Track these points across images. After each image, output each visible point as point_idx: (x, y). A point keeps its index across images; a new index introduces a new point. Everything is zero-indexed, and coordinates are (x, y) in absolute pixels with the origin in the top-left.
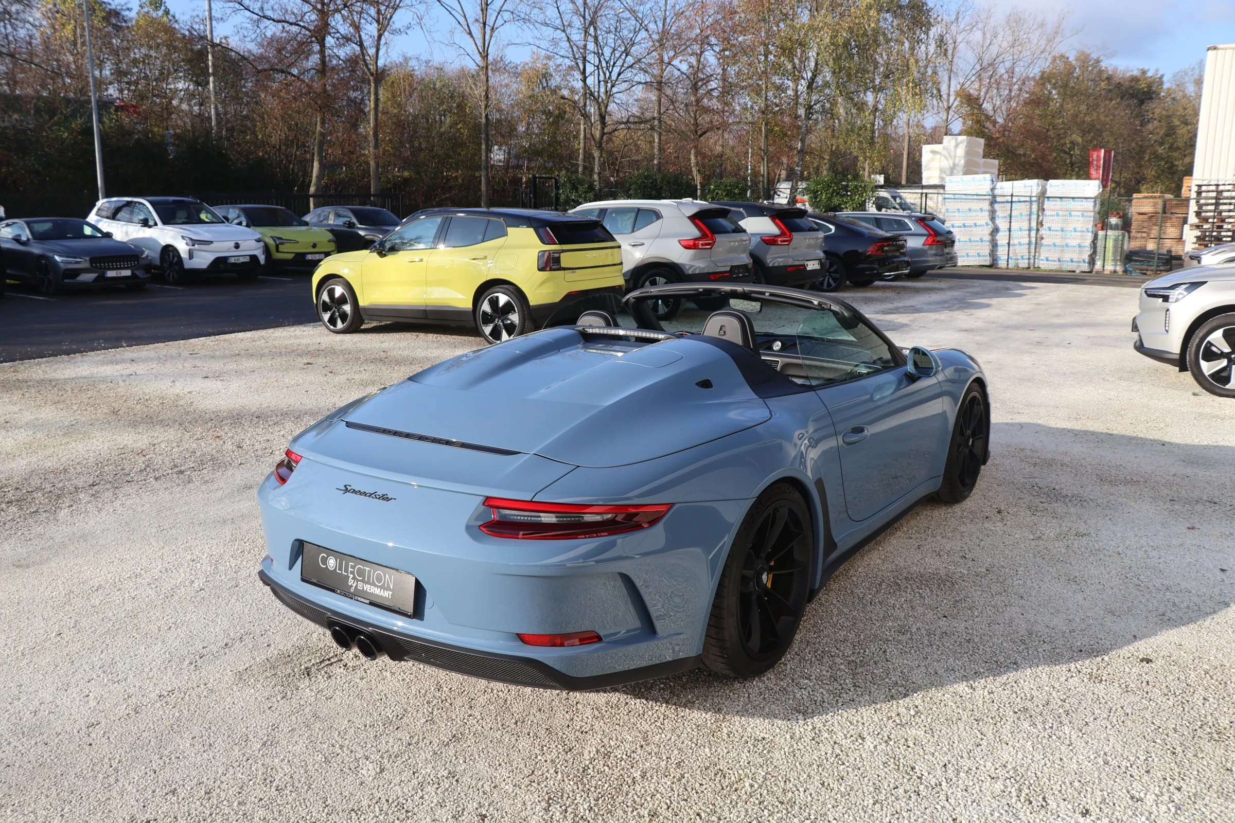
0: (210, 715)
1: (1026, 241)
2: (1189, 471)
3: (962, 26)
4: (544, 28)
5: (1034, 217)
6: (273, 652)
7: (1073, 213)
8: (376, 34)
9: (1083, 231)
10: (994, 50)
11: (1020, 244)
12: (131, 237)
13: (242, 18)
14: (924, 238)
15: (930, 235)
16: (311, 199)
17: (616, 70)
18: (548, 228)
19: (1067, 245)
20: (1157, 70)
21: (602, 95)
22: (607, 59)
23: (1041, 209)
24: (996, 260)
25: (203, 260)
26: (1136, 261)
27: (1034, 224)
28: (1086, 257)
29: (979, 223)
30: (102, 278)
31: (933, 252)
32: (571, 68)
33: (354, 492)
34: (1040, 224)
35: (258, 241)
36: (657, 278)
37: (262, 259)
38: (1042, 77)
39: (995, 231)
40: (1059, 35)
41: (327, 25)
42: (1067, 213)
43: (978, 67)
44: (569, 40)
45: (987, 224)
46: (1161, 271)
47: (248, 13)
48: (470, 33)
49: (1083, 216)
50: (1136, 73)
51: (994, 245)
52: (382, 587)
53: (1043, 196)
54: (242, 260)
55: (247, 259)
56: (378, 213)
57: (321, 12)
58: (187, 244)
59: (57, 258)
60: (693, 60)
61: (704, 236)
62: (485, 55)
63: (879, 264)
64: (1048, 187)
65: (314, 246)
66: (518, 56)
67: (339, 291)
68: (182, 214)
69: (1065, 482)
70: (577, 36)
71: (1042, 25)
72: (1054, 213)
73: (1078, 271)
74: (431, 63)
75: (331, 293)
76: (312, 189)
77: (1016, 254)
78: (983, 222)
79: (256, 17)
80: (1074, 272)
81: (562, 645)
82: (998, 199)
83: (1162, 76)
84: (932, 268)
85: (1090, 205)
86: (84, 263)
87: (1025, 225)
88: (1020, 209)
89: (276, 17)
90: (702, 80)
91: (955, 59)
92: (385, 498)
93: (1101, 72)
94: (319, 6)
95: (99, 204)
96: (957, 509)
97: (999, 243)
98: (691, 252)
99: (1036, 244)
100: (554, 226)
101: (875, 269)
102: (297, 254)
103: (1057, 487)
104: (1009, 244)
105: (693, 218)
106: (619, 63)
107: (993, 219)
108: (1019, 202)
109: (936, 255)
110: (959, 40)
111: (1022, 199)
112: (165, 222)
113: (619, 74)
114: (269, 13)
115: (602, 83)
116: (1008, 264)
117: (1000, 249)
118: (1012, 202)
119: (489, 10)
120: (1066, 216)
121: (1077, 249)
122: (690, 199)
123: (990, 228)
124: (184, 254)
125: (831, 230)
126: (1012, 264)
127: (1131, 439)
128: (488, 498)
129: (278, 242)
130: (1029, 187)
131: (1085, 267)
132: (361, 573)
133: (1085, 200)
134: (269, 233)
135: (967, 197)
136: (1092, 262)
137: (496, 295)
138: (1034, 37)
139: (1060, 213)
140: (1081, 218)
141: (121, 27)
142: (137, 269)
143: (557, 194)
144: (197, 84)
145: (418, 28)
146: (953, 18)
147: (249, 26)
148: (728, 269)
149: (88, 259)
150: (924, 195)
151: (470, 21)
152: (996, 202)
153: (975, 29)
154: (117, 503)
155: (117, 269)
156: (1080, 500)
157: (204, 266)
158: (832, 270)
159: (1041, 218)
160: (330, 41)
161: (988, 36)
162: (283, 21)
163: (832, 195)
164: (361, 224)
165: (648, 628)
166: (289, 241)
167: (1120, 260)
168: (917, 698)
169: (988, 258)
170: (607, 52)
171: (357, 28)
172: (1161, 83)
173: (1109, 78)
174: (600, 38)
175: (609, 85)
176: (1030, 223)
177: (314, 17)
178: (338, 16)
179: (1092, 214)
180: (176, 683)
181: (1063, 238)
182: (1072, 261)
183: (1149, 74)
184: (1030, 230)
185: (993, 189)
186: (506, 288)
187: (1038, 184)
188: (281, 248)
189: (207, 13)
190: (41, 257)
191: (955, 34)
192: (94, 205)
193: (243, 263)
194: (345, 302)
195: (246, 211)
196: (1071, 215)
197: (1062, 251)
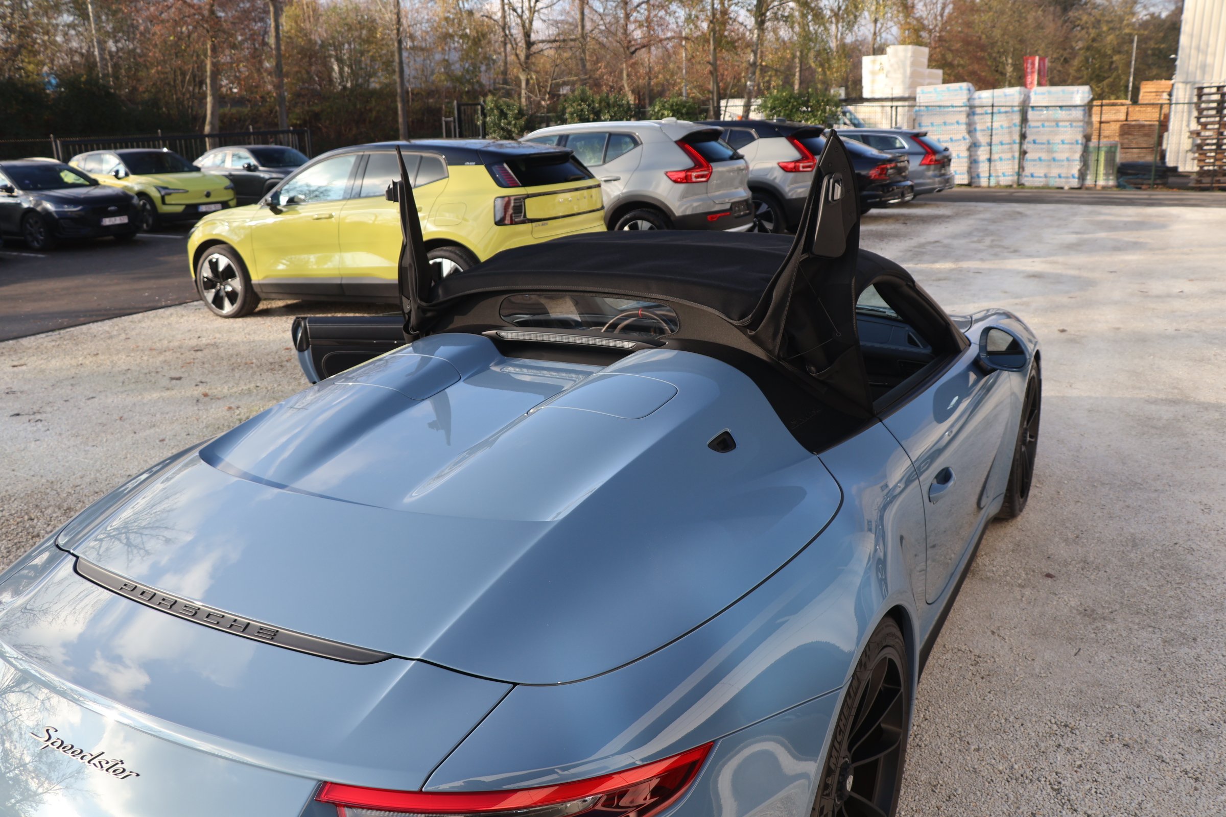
1: (1010, 156)
5: (1017, 129)
7: (1061, 124)
9: (1072, 144)
11: (1001, 159)
14: (921, 157)
15: (925, 153)
16: (207, 139)
18: (505, 166)
19: (1054, 159)
23: (1024, 120)
24: (977, 178)
26: (1131, 174)
27: (1016, 137)
28: (1075, 171)
29: (955, 137)
34: (1023, 136)
36: (639, 222)
39: (974, 145)
42: (1054, 124)
45: (964, 139)
46: (1157, 184)
49: (1071, 125)
51: (973, 161)
53: (1026, 105)
56: (282, 152)
61: (698, 166)
63: (883, 191)
64: (1032, 96)
65: (208, 195)
67: (223, 261)
72: (1039, 124)
73: (1066, 188)
75: (213, 264)
76: (207, 129)
77: (998, 171)
78: (959, 136)
80: (1062, 188)
82: (977, 110)
85: (1077, 114)
87: (1007, 139)
88: (1001, 121)
97: (979, 158)
98: (682, 186)
99: (1019, 158)
100: (514, 160)
101: (878, 196)
102: (188, 206)
104: (990, 160)
105: (683, 143)
107: (971, 132)
108: (1001, 112)
109: (935, 176)
111: (1004, 109)
116: (989, 183)
117: (980, 165)
118: (992, 113)
120: (1053, 127)
121: (1065, 163)
123: (968, 140)
126: (993, 183)
129: (163, 192)
130: (1009, 95)
131: (1075, 183)
133: (1073, 109)
135: (940, 109)
136: (1082, 176)
137: (438, 260)
139: (1047, 123)
140: (1069, 129)
143: (484, 123)
144: (78, 14)
148: (728, 206)
150: (894, 109)
152: (975, 113)
159: (1024, 130)
163: (791, 111)
164: (263, 166)
166: (177, 191)
167: (1113, 173)
169: (966, 176)
176: (1012, 136)
179: (1082, 123)
181: (1050, 151)
182: (1060, 176)
184: (1012, 144)
185: (970, 100)
186: (451, 251)
187: (1020, 93)
188: (168, 199)
194: (233, 276)
195: (124, 158)
197: (1049, 166)
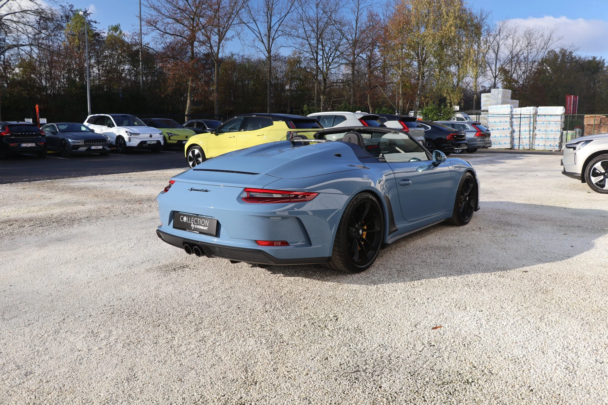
0: (135, 280)
1: (528, 136)
2: (573, 217)
3: (502, 37)
4: (297, 39)
5: (532, 125)
6: (161, 264)
7: (551, 123)
8: (217, 41)
9: (556, 131)
10: (518, 48)
11: (525, 138)
12: (103, 132)
13: (156, 33)
14: (475, 133)
15: (478, 131)
16: (186, 117)
17: (331, 59)
18: (292, 122)
19: (548, 138)
20: (601, 57)
21: (325, 70)
22: (327, 52)
23: (535, 121)
24: (514, 146)
25: (135, 142)
27: (532, 128)
28: (557, 144)
29: (505, 128)
30: (89, 149)
31: (479, 140)
32: (312, 59)
33: (195, 190)
34: (535, 128)
35: (161, 134)
37: (162, 143)
38: (542, 61)
39: (513, 132)
40: (551, 40)
41: (195, 36)
42: (548, 123)
43: (510, 56)
44: (309, 44)
47: (158, 31)
48: (262, 41)
49: (556, 124)
50: (590, 59)
51: (512, 138)
52: (204, 226)
53: (536, 114)
54: (153, 142)
55: (155, 142)
56: (216, 123)
57: (192, 30)
58: (128, 135)
59: (69, 140)
60: (369, 53)
62: (269, 51)
63: (452, 144)
64: (538, 110)
65: (187, 137)
66: (286, 53)
67: (197, 151)
68: (126, 122)
69: (514, 220)
70: (313, 42)
71: (542, 36)
72: (541, 123)
73: (553, 151)
74: (244, 57)
75: (193, 152)
76: (186, 113)
77: (523, 143)
78: (507, 128)
79: (162, 33)
81: (273, 245)
82: (514, 116)
83: (604, 60)
84: (479, 147)
85: (559, 118)
86: (82, 142)
87: (528, 129)
88: (525, 122)
89: (171, 33)
90: (373, 62)
91: (499, 53)
92: (206, 191)
93: (572, 58)
94: (191, 28)
95: (89, 117)
96: (461, 228)
97: (515, 137)
99: (533, 138)
100: (295, 121)
101: (449, 146)
102: (179, 141)
103: (509, 221)
104: (519, 138)
105: (361, 120)
106: (333, 55)
107: (512, 126)
108: (524, 117)
110: (500, 44)
111: (526, 116)
112: (118, 125)
113: (333, 60)
114: (168, 31)
115: (325, 64)
116: (519, 148)
117: (515, 140)
118: (520, 118)
119: (272, 30)
121: (553, 140)
122: (360, 111)
123: (510, 130)
124: (126, 140)
125: (429, 128)
126: (521, 148)
127: (551, 207)
128: (246, 188)
129: (170, 135)
130: (529, 110)
131: (557, 148)
132: (196, 221)
133: (557, 116)
134: (166, 131)
135: (499, 115)
136: (560, 146)
138: (538, 42)
139: (545, 123)
140: (554, 125)
141: (100, 41)
142: (105, 146)
144: (134, 66)
145: (237, 37)
146: (498, 33)
147: (159, 37)
148: (377, 144)
149: (83, 140)
151: (262, 35)
152: (513, 118)
153: (508, 38)
154: (98, 223)
155: (96, 145)
156: (519, 226)
157: (136, 145)
158: (429, 147)
159: (535, 125)
160: (196, 44)
161: (515, 41)
162: (174, 35)
163: (433, 115)
164: (209, 128)
165: (309, 243)
166: (175, 135)
168: (423, 281)
169: (509, 145)
170: (327, 49)
171: (209, 38)
172: (603, 63)
173: (577, 61)
174: (324, 43)
175: (328, 65)
176: (530, 128)
177: (189, 33)
178: (199, 32)
179: (560, 123)
180: (122, 272)
181: (546, 134)
182: (551, 146)
183: (597, 59)
184: (530, 131)
185: (511, 112)
187: (533, 109)
188: (171, 138)
189: (139, 31)
190: (63, 139)
191: (498, 40)
192: (87, 118)
193: (153, 144)
196: (549, 123)
197: (546, 141)
